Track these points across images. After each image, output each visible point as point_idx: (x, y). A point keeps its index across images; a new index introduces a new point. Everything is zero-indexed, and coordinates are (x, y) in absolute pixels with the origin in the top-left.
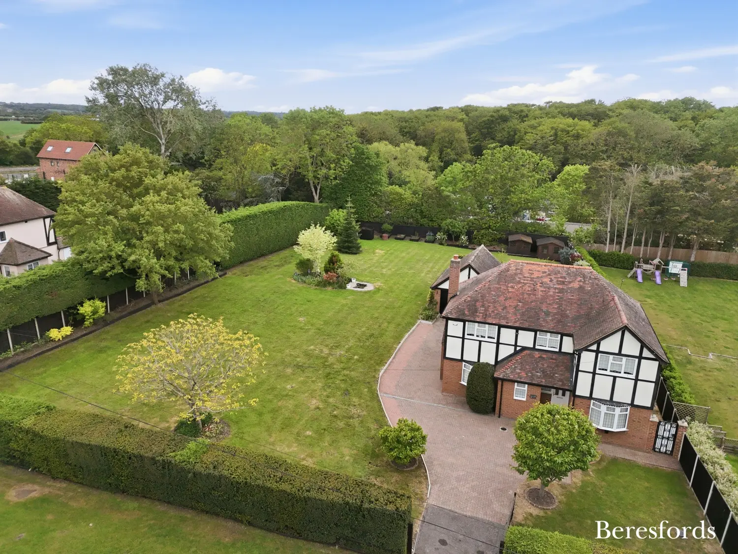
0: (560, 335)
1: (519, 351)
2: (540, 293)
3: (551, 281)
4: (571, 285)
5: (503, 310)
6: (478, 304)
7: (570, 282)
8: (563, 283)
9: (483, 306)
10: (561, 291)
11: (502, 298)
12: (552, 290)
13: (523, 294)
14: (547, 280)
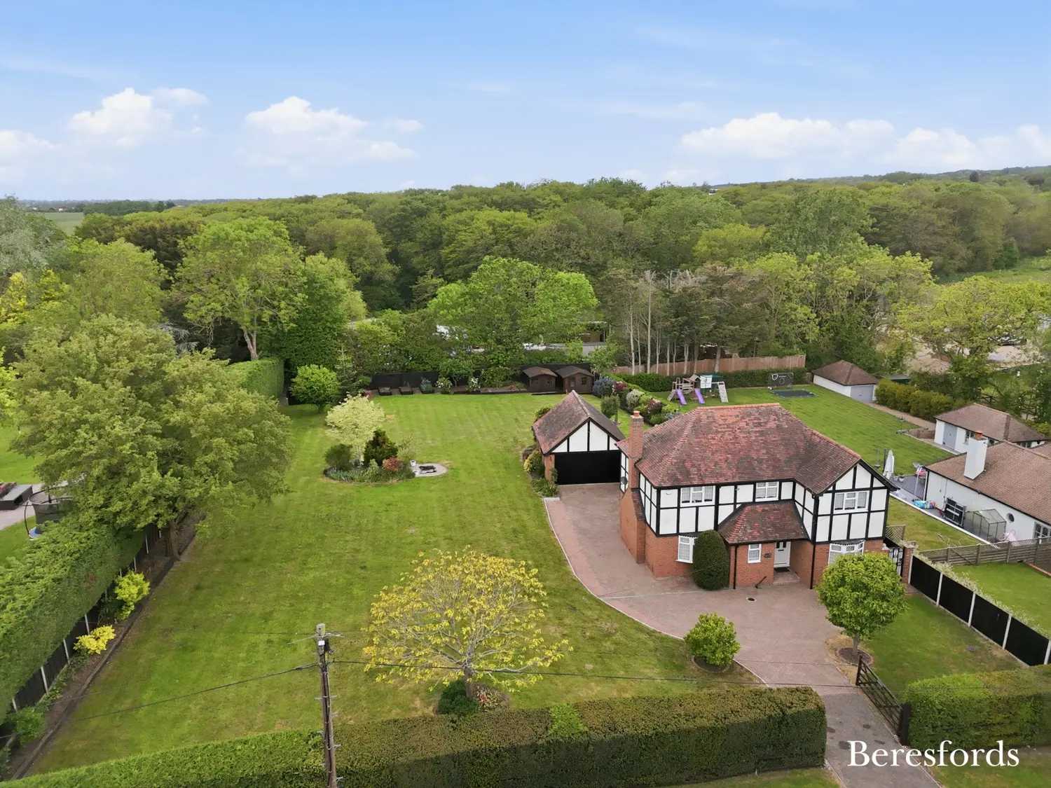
0: (778, 483)
1: (739, 509)
2: (743, 440)
3: (747, 424)
4: (768, 426)
5: (715, 466)
6: (688, 465)
7: (766, 423)
8: (760, 424)
9: (693, 466)
10: (762, 433)
11: (708, 454)
12: (752, 434)
13: (726, 444)
14: (742, 424)
